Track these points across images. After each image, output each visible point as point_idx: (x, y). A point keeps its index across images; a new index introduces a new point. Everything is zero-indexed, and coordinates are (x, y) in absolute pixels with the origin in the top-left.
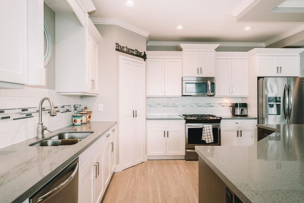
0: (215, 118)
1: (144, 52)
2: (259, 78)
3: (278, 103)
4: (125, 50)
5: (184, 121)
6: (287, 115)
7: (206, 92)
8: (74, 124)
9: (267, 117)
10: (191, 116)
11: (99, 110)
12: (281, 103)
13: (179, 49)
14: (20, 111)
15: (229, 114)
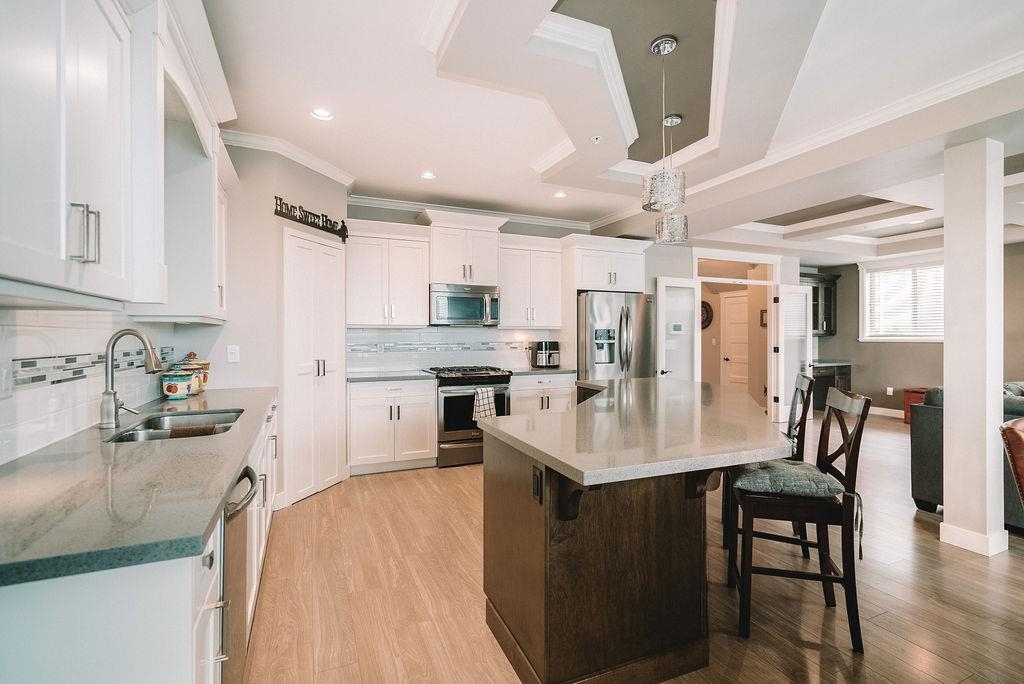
0: (500, 373)
1: (343, 222)
2: (580, 292)
3: (611, 341)
4: (298, 213)
5: (436, 382)
6: (625, 363)
7: (482, 317)
8: (168, 396)
9: (593, 367)
10: (451, 370)
11: (230, 361)
12: (616, 341)
13: (422, 220)
14: (62, 361)
15: (525, 365)
